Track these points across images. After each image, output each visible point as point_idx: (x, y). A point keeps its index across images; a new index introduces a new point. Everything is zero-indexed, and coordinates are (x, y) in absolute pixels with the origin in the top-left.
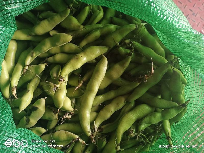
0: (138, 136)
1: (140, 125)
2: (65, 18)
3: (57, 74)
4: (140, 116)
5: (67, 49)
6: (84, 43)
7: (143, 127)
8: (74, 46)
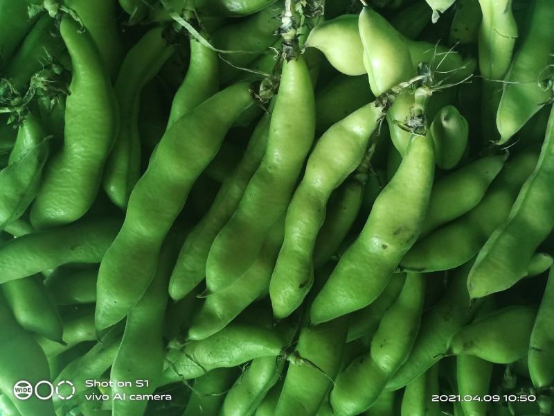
0: (14, 96)
1: (38, 139)
2: (532, 345)
3: (441, 131)
4: (62, 170)
5: (459, 240)
6: (411, 294)
7: (27, 139)
8: (440, 263)
